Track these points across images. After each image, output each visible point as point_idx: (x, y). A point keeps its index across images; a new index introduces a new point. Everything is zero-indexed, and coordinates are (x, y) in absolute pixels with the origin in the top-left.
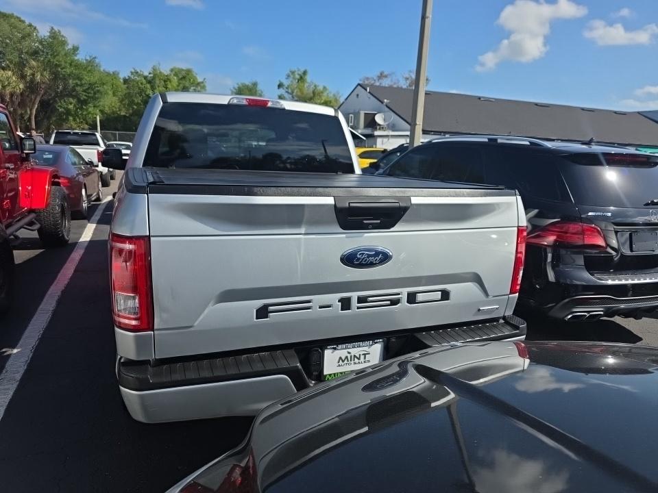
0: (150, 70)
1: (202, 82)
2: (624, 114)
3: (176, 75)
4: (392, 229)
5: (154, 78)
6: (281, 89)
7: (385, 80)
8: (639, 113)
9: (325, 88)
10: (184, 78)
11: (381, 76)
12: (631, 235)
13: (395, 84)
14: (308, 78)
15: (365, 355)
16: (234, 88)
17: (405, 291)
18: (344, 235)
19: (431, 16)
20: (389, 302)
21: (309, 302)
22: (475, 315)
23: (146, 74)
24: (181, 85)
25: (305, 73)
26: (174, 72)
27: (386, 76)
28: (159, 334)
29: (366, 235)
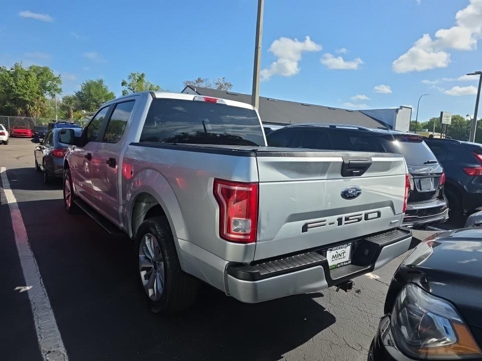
0: (13, 66)
1: (58, 78)
2: (352, 111)
3: (35, 71)
4: (362, 176)
5: (16, 73)
6: (124, 87)
7: (201, 84)
8: (359, 111)
9: (158, 86)
10: (42, 74)
11: (199, 80)
12: (420, 181)
13: (209, 86)
14: (145, 79)
15: (343, 253)
16: (83, 84)
17: (363, 212)
18: (342, 180)
19: (261, 47)
20: (357, 220)
21: (325, 221)
22: (390, 226)
23: (8, 69)
24: (40, 79)
25: (143, 75)
26: (32, 69)
27: (202, 81)
28: (259, 244)
29: (352, 179)
